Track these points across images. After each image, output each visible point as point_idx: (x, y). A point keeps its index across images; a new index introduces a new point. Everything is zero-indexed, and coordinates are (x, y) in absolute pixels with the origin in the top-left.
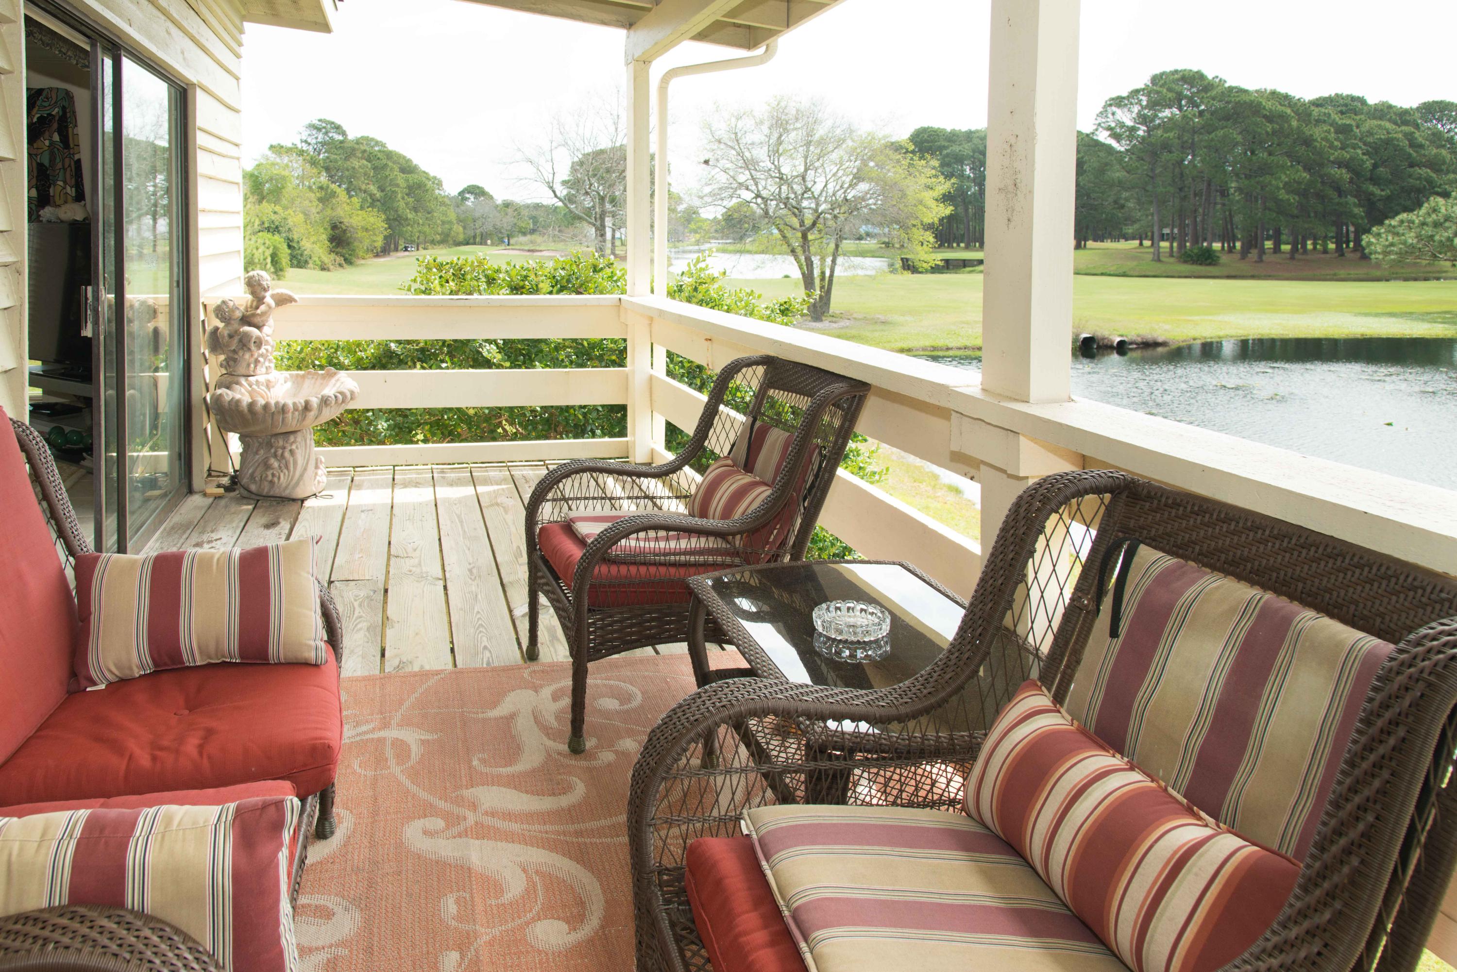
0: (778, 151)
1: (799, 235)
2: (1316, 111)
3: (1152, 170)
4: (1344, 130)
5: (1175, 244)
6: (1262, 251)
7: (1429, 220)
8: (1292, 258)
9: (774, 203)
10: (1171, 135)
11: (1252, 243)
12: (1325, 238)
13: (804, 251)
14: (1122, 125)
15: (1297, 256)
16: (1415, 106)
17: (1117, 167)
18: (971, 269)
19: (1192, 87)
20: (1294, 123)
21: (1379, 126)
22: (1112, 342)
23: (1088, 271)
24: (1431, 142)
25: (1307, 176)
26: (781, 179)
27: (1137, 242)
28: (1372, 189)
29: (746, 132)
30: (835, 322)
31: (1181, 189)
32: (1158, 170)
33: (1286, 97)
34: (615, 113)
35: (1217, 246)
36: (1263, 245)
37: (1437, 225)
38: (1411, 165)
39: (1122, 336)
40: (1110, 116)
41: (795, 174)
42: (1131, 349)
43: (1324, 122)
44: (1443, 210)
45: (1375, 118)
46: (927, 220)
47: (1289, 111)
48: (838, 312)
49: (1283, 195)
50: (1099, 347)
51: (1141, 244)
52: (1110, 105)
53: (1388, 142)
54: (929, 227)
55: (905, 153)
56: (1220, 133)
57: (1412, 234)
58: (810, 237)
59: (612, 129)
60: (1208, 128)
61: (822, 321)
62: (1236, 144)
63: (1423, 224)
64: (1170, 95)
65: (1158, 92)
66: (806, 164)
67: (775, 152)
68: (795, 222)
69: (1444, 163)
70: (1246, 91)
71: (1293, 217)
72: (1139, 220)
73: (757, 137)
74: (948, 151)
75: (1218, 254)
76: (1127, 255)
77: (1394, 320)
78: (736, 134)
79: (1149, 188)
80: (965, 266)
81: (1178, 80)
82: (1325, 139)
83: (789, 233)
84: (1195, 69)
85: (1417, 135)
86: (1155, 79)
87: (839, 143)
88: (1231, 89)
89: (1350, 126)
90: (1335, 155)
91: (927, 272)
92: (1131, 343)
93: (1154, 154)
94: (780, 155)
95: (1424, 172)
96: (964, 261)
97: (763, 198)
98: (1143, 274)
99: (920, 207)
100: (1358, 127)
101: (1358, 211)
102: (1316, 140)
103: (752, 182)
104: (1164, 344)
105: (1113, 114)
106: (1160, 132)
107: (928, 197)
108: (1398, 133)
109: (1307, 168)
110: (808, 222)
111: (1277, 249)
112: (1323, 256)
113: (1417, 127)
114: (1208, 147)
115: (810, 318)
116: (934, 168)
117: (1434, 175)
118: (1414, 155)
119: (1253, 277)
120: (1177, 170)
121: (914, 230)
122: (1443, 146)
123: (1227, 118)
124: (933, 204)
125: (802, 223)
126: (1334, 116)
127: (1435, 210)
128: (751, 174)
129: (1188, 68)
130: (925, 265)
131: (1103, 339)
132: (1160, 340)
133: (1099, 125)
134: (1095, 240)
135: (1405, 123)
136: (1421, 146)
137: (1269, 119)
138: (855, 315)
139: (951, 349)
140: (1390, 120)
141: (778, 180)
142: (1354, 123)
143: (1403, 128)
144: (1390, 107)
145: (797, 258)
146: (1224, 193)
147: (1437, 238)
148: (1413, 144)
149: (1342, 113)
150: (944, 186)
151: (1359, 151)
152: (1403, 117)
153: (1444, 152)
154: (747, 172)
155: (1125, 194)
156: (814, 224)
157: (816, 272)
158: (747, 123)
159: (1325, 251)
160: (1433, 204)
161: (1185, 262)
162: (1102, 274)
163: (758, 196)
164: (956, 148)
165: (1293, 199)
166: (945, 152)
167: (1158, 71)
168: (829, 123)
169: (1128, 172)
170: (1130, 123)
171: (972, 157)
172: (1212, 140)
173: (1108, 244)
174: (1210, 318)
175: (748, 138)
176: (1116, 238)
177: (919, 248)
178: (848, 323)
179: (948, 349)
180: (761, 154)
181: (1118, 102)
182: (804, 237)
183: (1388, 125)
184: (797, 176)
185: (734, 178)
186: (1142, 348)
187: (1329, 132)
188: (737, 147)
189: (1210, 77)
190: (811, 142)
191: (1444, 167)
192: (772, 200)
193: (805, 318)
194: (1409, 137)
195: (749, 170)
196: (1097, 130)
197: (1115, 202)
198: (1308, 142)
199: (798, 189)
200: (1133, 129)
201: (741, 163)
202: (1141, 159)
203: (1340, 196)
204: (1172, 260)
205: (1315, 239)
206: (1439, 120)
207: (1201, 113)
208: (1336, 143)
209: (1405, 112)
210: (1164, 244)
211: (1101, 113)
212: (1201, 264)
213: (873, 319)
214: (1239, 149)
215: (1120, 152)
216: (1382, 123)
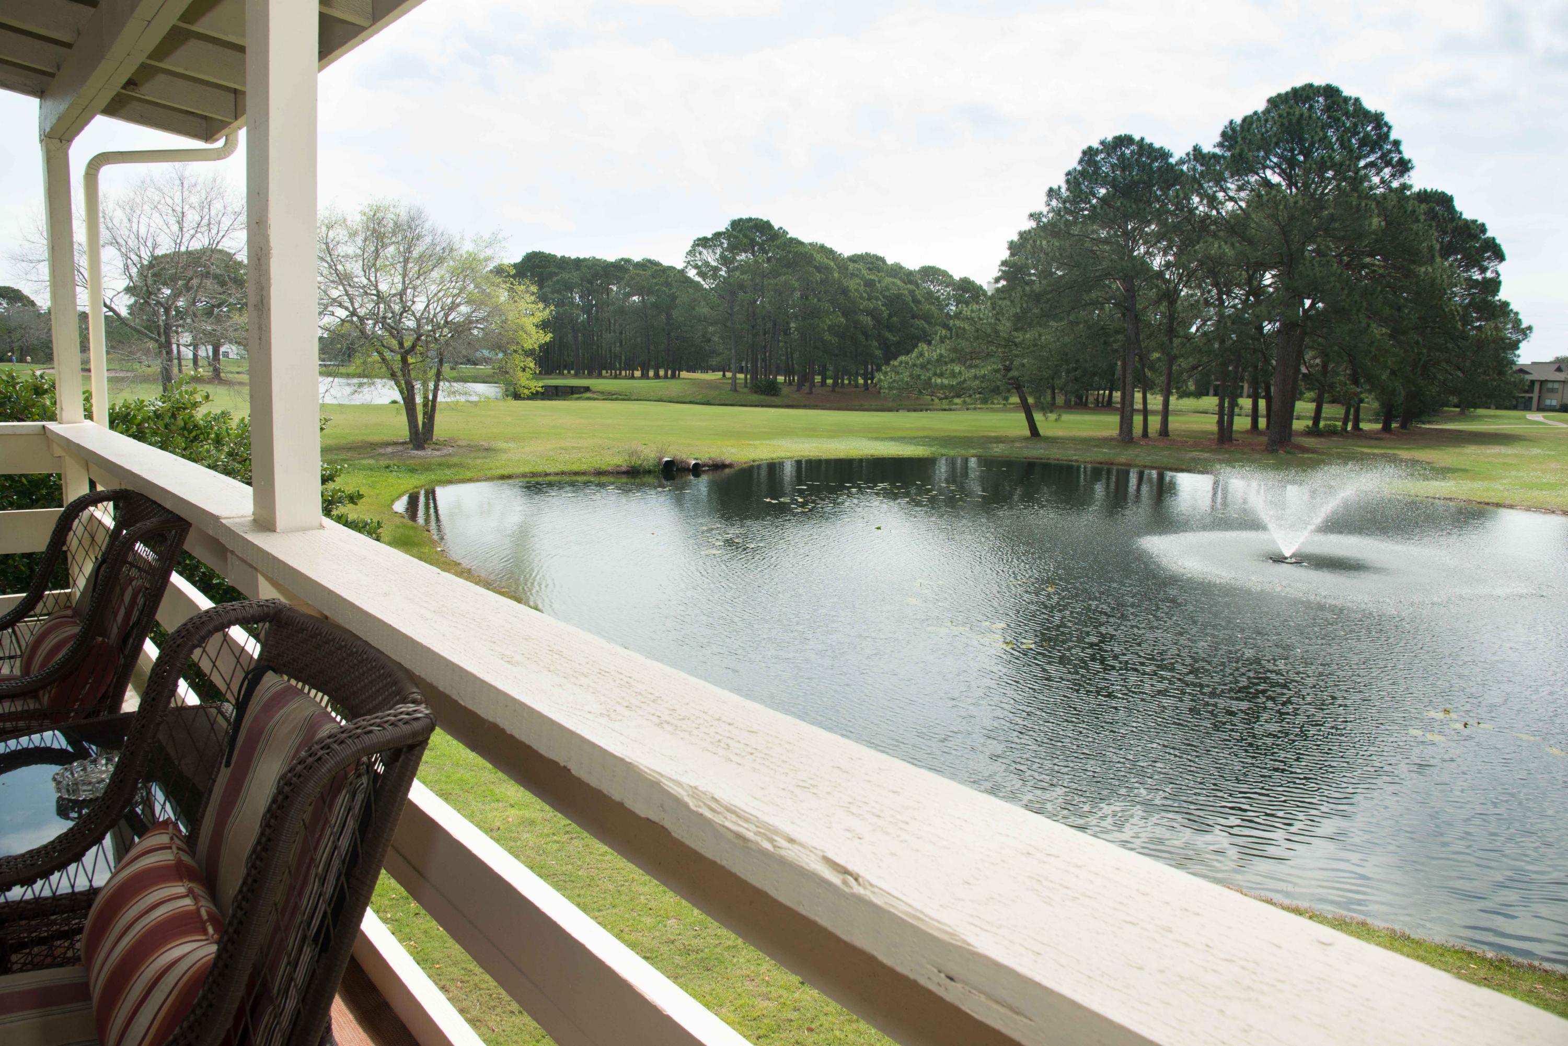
0: (374, 265)
1: (399, 357)
2: (851, 266)
3: (731, 308)
4: (869, 284)
5: (748, 376)
6: (813, 385)
7: (918, 362)
8: (833, 391)
9: (370, 322)
10: (745, 277)
11: (806, 378)
12: (857, 374)
13: (404, 375)
14: (707, 264)
15: (837, 389)
16: (917, 269)
17: (703, 303)
18: (578, 396)
19: (762, 235)
20: (836, 275)
21: (893, 283)
22: (689, 465)
23: (680, 400)
24: (926, 299)
25: (843, 320)
26: (378, 296)
27: (721, 373)
28: (888, 335)
29: (338, 243)
30: (438, 450)
31: (753, 327)
32: (736, 309)
33: (831, 251)
34: (179, 209)
35: (781, 379)
36: (814, 379)
37: (923, 366)
38: (913, 317)
39: (696, 459)
40: (697, 254)
41: (393, 291)
42: (704, 471)
43: (857, 276)
44: (926, 354)
45: (891, 276)
46: (528, 345)
47: (832, 264)
48: (441, 439)
49: (827, 336)
50: (678, 470)
51: (724, 375)
52: (698, 245)
53: (899, 296)
54: (530, 353)
55: (505, 277)
56: (783, 278)
57: (907, 373)
58: (410, 360)
59: (175, 228)
60: (775, 273)
61: (423, 448)
62: (795, 289)
63: (915, 365)
64: (745, 240)
65: (735, 237)
66: (404, 282)
67: (371, 266)
68: (394, 343)
69: (933, 317)
70: (802, 243)
71: (836, 356)
72: (720, 354)
73: (350, 249)
74: (558, 278)
75: (780, 386)
76: (711, 385)
77: (893, 443)
78: (327, 244)
79: (729, 324)
80: (572, 394)
81: (752, 228)
82: (856, 290)
83: (388, 355)
84: (765, 220)
85: (917, 292)
86: (736, 224)
87: (441, 261)
88: (791, 239)
89: (874, 280)
90: (864, 304)
91: (529, 398)
92: (704, 466)
93: (733, 293)
94: (377, 271)
95: (921, 323)
96: (572, 387)
97: (358, 317)
98: (723, 402)
99: (520, 333)
100: (879, 282)
101: (878, 353)
102: (850, 291)
103: (346, 298)
104: (730, 466)
105: (700, 254)
106: (738, 273)
107: (529, 323)
108: (905, 289)
109: (845, 314)
110: (407, 344)
111: (823, 383)
112: (855, 389)
113: (917, 286)
114: (775, 291)
115: (411, 446)
116: (533, 294)
117: (927, 326)
118: (915, 309)
119: (805, 407)
120: (750, 309)
121: (516, 356)
122: (933, 303)
123: (788, 266)
124: (533, 330)
125: (401, 344)
126: (865, 272)
127: (921, 354)
128: (345, 290)
129: (760, 217)
130: (526, 391)
131: (682, 462)
132: (727, 462)
133: (689, 262)
134: (688, 371)
135: (910, 282)
136: (919, 302)
137: (818, 269)
138: (459, 443)
139: (550, 474)
140: (900, 279)
141: (375, 298)
142: (876, 279)
143: (909, 286)
144: (901, 268)
145: (398, 384)
146: (786, 332)
147: (922, 377)
148: (917, 302)
149: (870, 269)
150: (544, 313)
151: (880, 303)
152: (908, 276)
153: (933, 308)
154: (341, 288)
155: (711, 329)
156: (414, 347)
157: (419, 400)
158: (338, 234)
159: (857, 386)
160: (920, 349)
161: (756, 392)
162: (691, 402)
163: (354, 313)
164: (566, 276)
165: (834, 340)
166: (555, 279)
167: (736, 218)
168: (428, 240)
169: (712, 308)
170: (714, 264)
171: (581, 285)
172: (776, 285)
173: (699, 375)
174: (767, 442)
175: (340, 250)
176: (705, 370)
177: (520, 374)
178: (451, 450)
179: (547, 475)
180: (355, 268)
181: (703, 242)
182: (404, 360)
183: (899, 282)
184: (394, 295)
185: (325, 292)
186: (713, 470)
187: (859, 284)
188: (329, 259)
189: (776, 228)
190: (408, 258)
191: (933, 321)
192: (368, 319)
193: (406, 446)
194: (912, 292)
195: (343, 285)
196: (686, 267)
197: (704, 336)
198: (845, 292)
199: (397, 308)
200: (716, 269)
201: (334, 277)
202: (722, 297)
203: (867, 340)
204: (746, 390)
205: (850, 375)
206: (932, 282)
207: (769, 259)
208: (865, 295)
209: (910, 273)
210: (741, 376)
211: (690, 251)
212: (767, 395)
213: (477, 446)
214: (797, 294)
215: (706, 289)
216: (895, 280)
